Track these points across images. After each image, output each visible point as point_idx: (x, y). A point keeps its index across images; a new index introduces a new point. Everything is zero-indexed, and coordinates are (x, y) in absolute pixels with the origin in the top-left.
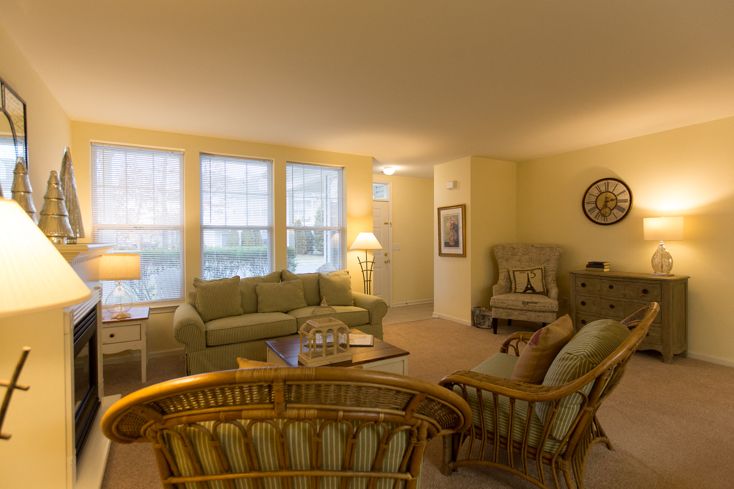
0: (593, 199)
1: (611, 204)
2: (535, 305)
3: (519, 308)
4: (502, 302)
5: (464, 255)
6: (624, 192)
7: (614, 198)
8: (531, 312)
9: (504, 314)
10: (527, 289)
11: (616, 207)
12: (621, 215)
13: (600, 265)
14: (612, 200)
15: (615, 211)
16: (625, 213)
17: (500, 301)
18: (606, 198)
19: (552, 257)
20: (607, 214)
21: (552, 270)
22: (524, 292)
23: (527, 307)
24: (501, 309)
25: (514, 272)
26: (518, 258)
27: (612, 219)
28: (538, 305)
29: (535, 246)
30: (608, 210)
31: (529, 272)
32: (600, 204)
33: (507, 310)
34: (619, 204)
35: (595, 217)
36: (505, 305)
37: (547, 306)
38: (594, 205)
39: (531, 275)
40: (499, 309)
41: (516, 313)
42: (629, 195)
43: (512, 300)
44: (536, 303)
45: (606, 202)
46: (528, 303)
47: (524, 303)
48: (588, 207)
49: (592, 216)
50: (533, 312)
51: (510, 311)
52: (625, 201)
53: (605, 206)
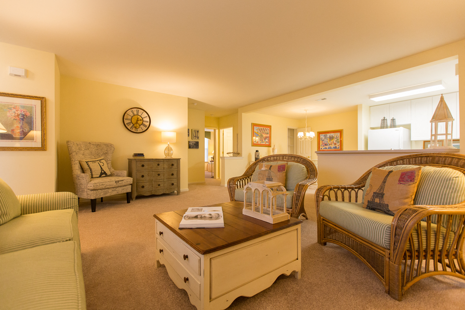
0: (130, 118)
1: (140, 122)
2: (122, 182)
3: (114, 186)
4: (102, 185)
5: (43, 148)
6: (146, 117)
7: (142, 119)
8: (119, 188)
9: (102, 194)
10: (102, 174)
11: (142, 124)
12: (145, 128)
13: (142, 155)
14: (141, 120)
15: (142, 126)
16: (147, 128)
17: (101, 184)
18: (138, 118)
19: (109, 151)
20: (138, 127)
21: (110, 160)
22: (100, 176)
23: (118, 184)
24: (100, 191)
25: (87, 162)
26: (82, 152)
27: (140, 130)
28: (124, 181)
29: (92, 143)
30: (138, 125)
31: (99, 162)
32: (134, 121)
33: (104, 190)
34: (144, 123)
35: (131, 128)
36: (103, 187)
37: (128, 181)
38: (130, 121)
39: (101, 164)
40: (98, 191)
41: (110, 191)
42: (149, 119)
43: (108, 182)
44: (123, 180)
45: (138, 120)
46: (118, 181)
47: (116, 182)
48: (126, 122)
49: (129, 127)
50: (120, 187)
51: (106, 190)
52: (147, 122)
53: (137, 123)
